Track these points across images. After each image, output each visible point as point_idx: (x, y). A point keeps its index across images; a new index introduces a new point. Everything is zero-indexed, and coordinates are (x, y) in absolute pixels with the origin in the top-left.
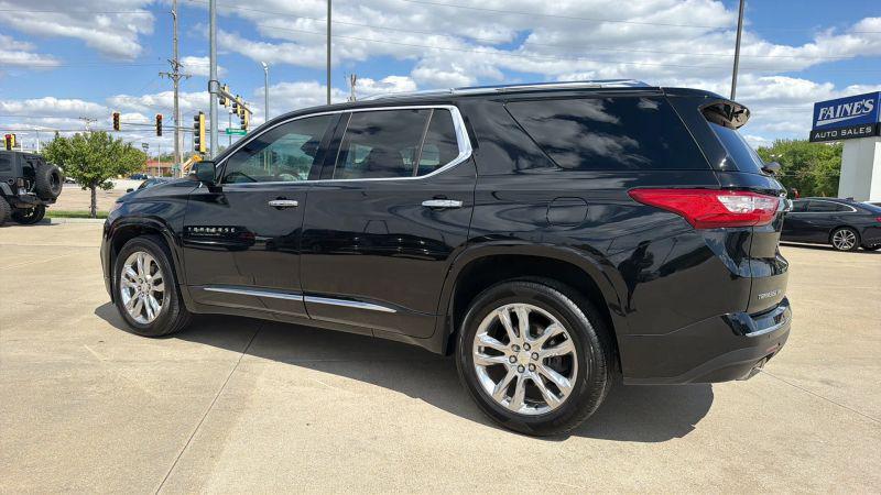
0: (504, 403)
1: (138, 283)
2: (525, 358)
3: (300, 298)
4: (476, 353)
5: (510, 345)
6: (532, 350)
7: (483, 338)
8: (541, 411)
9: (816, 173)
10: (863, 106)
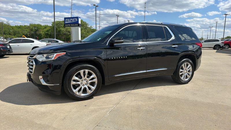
10: (75, 20)
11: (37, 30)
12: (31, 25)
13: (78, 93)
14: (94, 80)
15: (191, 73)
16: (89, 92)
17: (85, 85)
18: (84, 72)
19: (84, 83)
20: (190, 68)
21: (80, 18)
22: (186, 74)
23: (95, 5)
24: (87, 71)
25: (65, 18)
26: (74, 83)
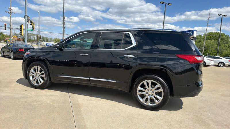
0: (145, 103)
1: (35, 74)
2: (150, 92)
3: (88, 78)
4: (138, 91)
5: (147, 89)
6: (152, 91)
7: (139, 88)
8: (154, 105)
14: (43, 76)
16: (40, 84)
17: (38, 78)
20: (160, 90)
23: (221, 15)
24: (39, 67)
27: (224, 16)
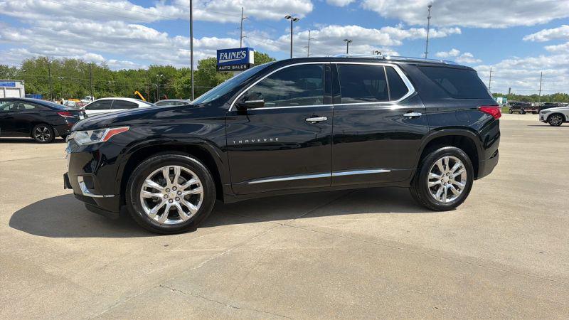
0: (440, 200)
1: (164, 192)
2: (447, 179)
3: (329, 175)
4: (428, 182)
5: (442, 175)
6: (450, 175)
7: (431, 175)
8: (453, 199)
9: (175, 86)
10: (241, 54)
11: (165, 81)
12: (152, 68)
13: (156, 218)
14: (196, 191)
15: (462, 185)
16: (184, 217)
17: (174, 201)
18: (172, 172)
19: (171, 197)
20: (460, 171)
21: (252, 50)
22: (448, 185)
23: (290, 17)
24: (178, 169)
25: (219, 52)
26: (148, 194)
27: (294, 20)
